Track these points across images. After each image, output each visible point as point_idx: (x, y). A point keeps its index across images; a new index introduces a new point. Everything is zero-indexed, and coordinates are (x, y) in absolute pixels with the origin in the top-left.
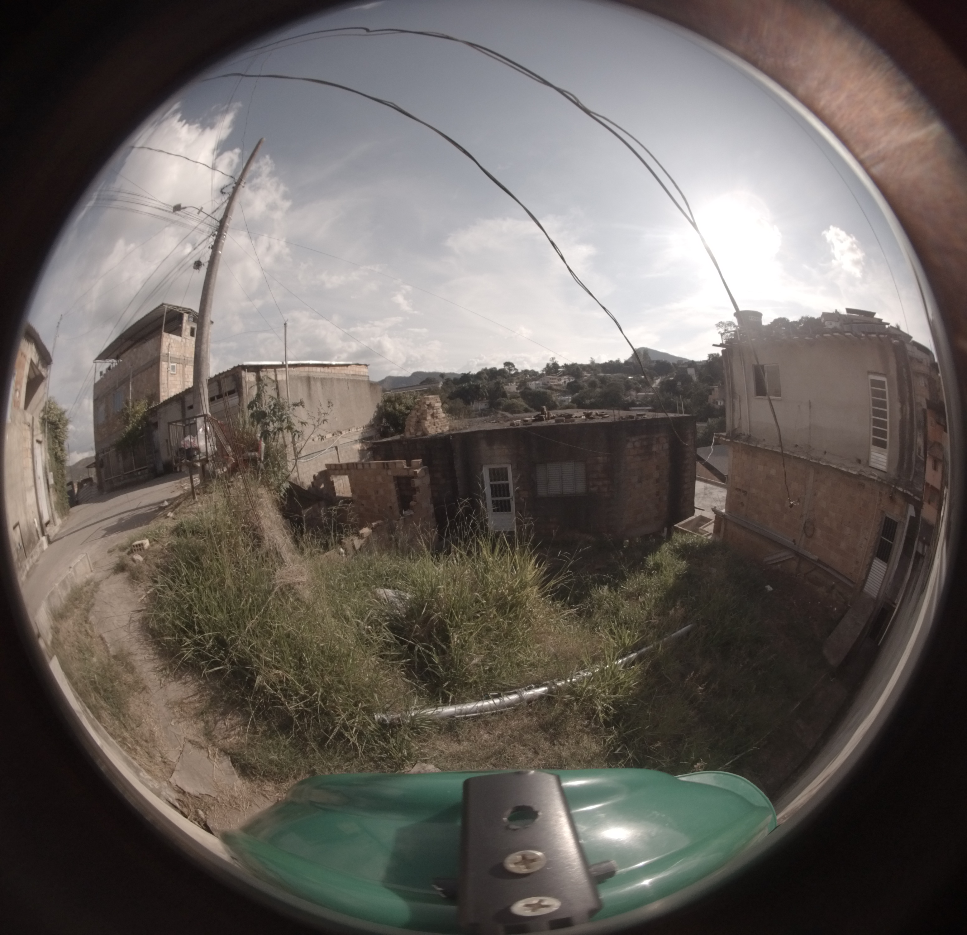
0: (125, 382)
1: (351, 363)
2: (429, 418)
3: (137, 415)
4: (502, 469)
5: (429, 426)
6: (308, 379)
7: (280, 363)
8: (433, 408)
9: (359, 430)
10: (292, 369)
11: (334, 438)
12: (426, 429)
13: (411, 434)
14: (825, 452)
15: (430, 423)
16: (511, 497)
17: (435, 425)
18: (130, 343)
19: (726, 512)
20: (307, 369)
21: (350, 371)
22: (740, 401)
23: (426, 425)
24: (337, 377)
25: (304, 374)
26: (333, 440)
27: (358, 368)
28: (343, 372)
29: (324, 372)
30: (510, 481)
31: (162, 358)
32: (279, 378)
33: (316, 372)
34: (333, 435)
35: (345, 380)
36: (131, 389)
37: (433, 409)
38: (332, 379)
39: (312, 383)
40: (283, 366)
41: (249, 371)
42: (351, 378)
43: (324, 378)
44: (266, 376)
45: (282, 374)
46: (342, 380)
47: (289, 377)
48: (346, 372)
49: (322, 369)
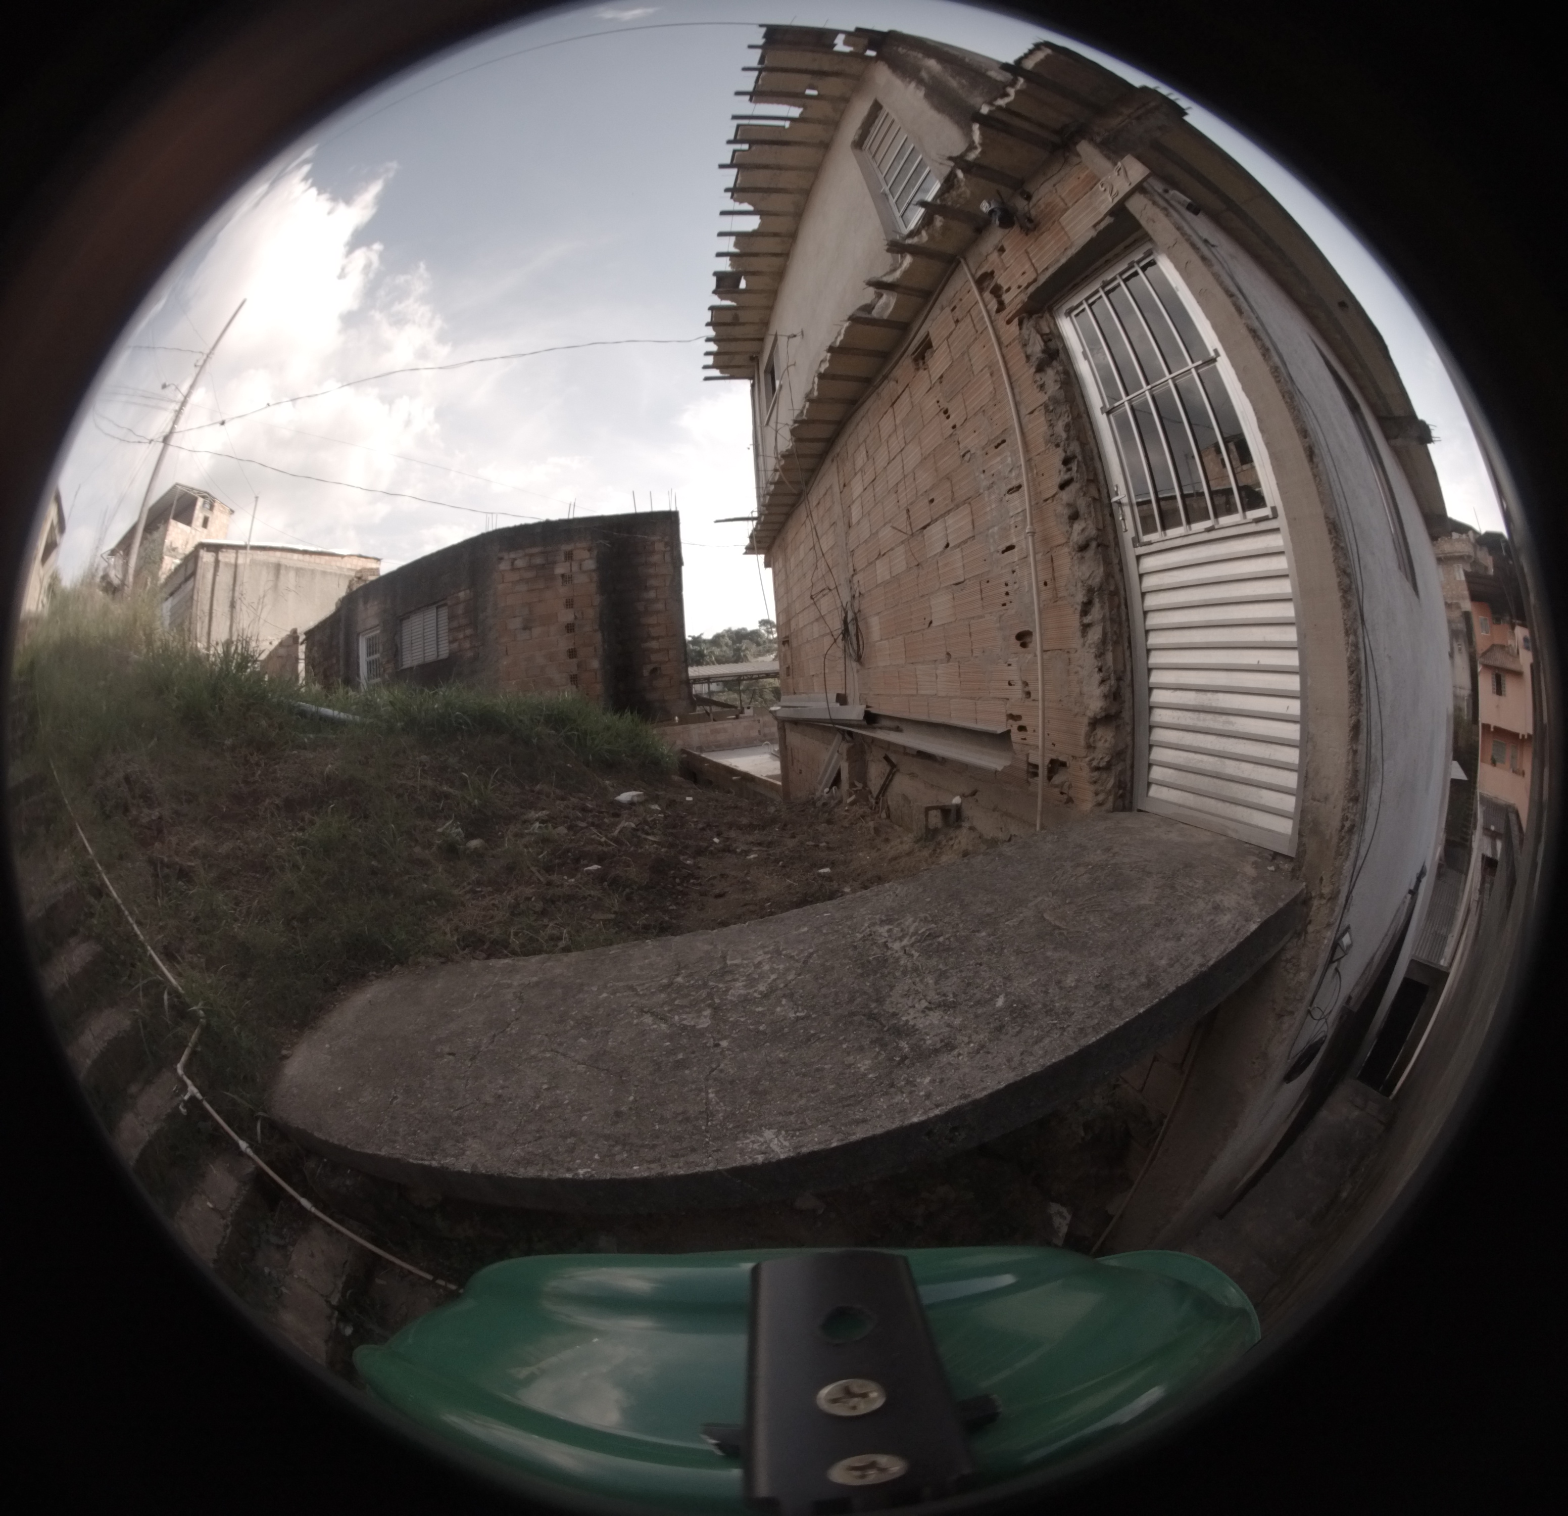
6: (278, 567)
7: (242, 543)
10: (259, 552)
20: (278, 554)
24: (322, 569)
25: (272, 560)
28: (333, 563)
29: (303, 562)
31: (165, 550)
32: (241, 561)
33: (291, 560)
38: (313, 571)
39: (283, 571)
40: (244, 547)
41: (208, 551)
42: (347, 573)
43: (301, 569)
44: (226, 557)
45: (243, 559)
46: (331, 573)
47: (254, 562)
48: (338, 564)
49: (301, 557)
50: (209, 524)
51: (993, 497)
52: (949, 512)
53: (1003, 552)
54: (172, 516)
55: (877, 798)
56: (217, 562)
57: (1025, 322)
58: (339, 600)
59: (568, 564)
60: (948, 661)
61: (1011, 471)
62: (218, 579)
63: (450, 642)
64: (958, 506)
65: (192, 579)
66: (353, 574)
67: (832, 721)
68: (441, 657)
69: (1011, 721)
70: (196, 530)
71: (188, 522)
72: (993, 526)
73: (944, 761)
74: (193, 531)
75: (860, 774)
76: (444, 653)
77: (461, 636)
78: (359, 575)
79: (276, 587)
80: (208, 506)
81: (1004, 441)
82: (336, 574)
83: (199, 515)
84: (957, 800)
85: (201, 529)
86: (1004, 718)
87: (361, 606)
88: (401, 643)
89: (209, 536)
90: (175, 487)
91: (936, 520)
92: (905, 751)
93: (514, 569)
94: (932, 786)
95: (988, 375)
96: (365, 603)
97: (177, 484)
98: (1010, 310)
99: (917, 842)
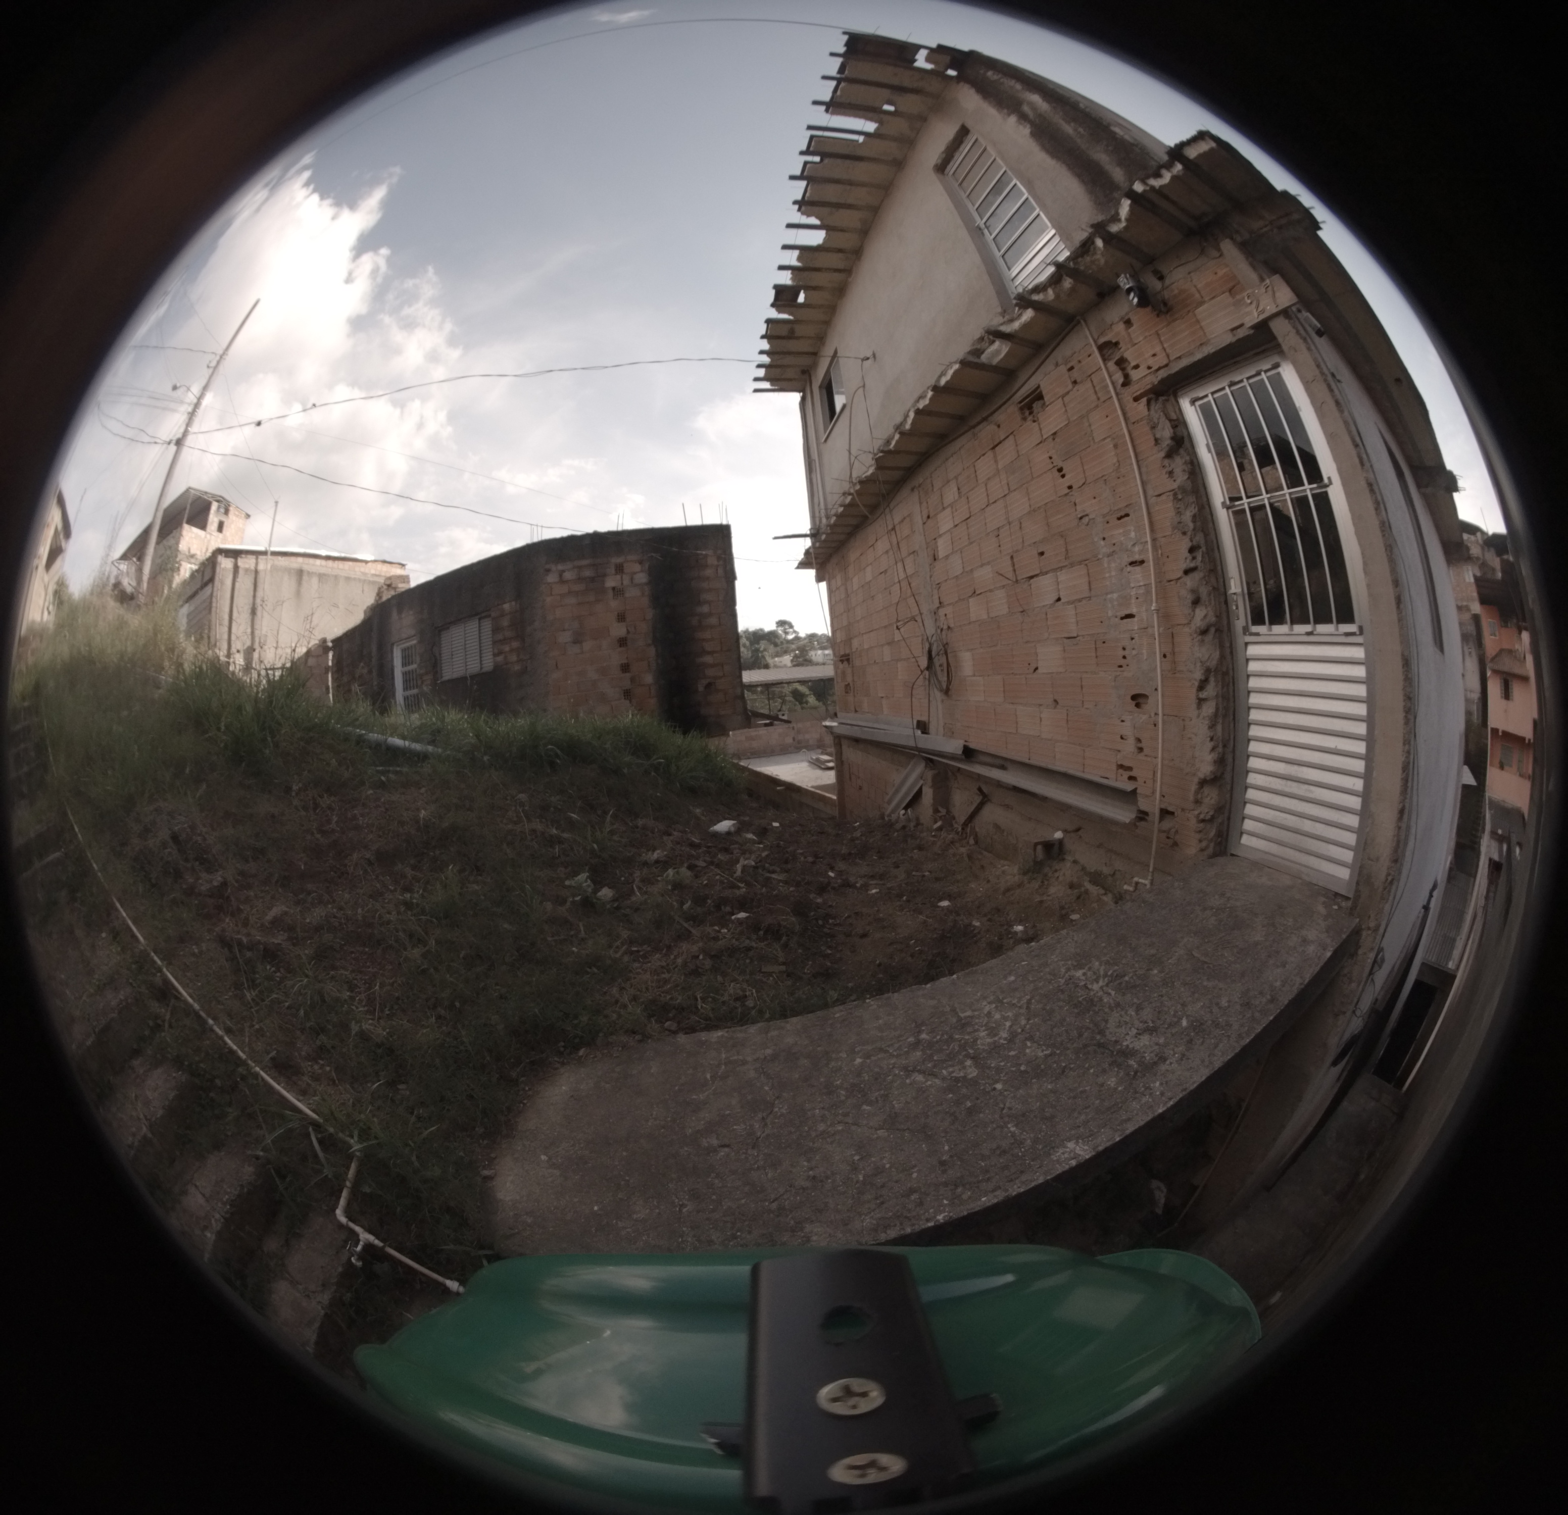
6: (300, 573)
7: (262, 548)
10: (280, 558)
20: (300, 559)
24: (346, 575)
25: (295, 566)
28: (357, 569)
29: (326, 567)
32: (261, 567)
33: (313, 565)
38: (336, 577)
39: (305, 577)
40: (264, 553)
41: (226, 556)
42: (371, 579)
43: (324, 575)
44: (246, 563)
45: (264, 564)
46: (355, 579)
47: (275, 568)
48: (362, 570)
49: (323, 562)
50: (225, 528)
51: (1113, 565)
52: (1061, 568)
53: (1122, 618)
54: (185, 520)
55: (965, 825)
56: (236, 568)
57: (1153, 403)
58: (368, 607)
59: (618, 577)
60: (1055, 707)
61: (1134, 545)
62: (237, 585)
63: (495, 655)
64: (1072, 565)
65: (210, 586)
66: (382, 581)
67: (917, 749)
68: (484, 670)
69: (1121, 771)
70: (211, 534)
71: (203, 526)
72: (1112, 592)
73: (1044, 799)
74: (208, 536)
75: (943, 800)
76: (488, 664)
77: (507, 648)
78: (388, 582)
79: (298, 594)
80: (222, 510)
81: (1127, 515)
82: (360, 580)
83: (213, 519)
84: (1058, 835)
85: (216, 534)
86: (1114, 767)
87: (395, 615)
88: (440, 654)
89: (225, 540)
90: (188, 490)
91: (1046, 573)
92: (999, 785)
93: (562, 581)
94: (1030, 819)
95: (1111, 446)
96: (400, 612)
97: (190, 488)
98: (1136, 388)
99: (1025, 874)
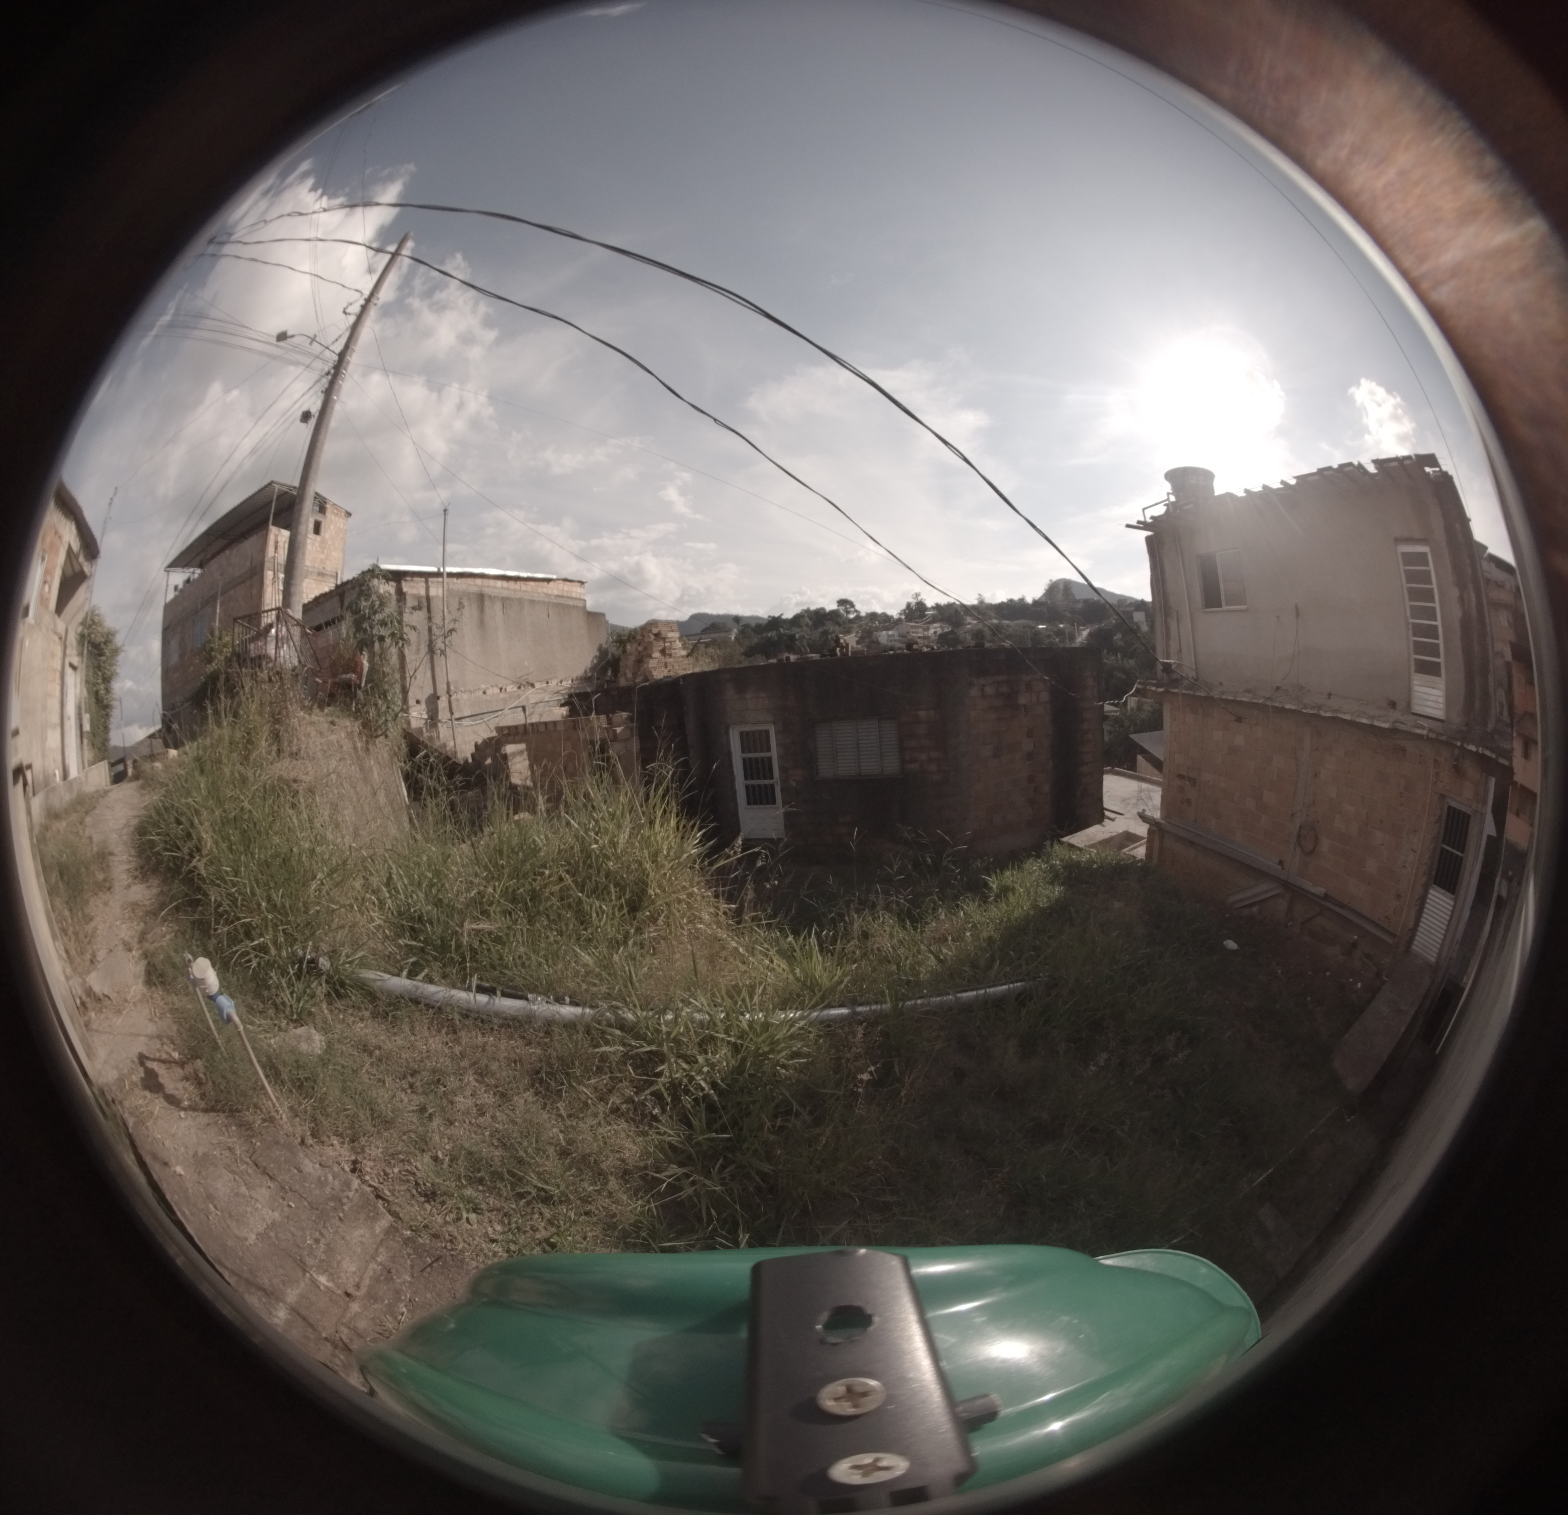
0: (210, 601)
1: (554, 577)
2: (656, 654)
3: (225, 650)
4: (760, 732)
5: (655, 668)
6: (481, 598)
7: (434, 569)
8: (664, 639)
9: (564, 683)
10: (455, 580)
11: (520, 692)
12: (651, 672)
13: (627, 680)
14: (1330, 695)
15: (659, 662)
16: (775, 779)
17: (666, 667)
18: (221, 542)
19: (1163, 817)
20: (479, 581)
21: (553, 589)
22: (1178, 621)
23: (651, 665)
24: (530, 597)
25: (474, 589)
26: (519, 697)
27: (567, 586)
28: (538, 589)
29: (508, 589)
30: (774, 753)
31: (267, 565)
32: (433, 592)
33: (494, 588)
34: (519, 688)
35: (544, 602)
36: (218, 611)
37: (665, 642)
38: (520, 601)
39: (487, 603)
40: (438, 575)
42: (555, 601)
43: (508, 599)
44: (413, 588)
45: (437, 588)
46: (539, 602)
47: (450, 594)
48: (545, 590)
49: (505, 584)
56: (401, 595)
62: (406, 616)
66: (559, 601)
79: (481, 623)
97: (271, 481)
